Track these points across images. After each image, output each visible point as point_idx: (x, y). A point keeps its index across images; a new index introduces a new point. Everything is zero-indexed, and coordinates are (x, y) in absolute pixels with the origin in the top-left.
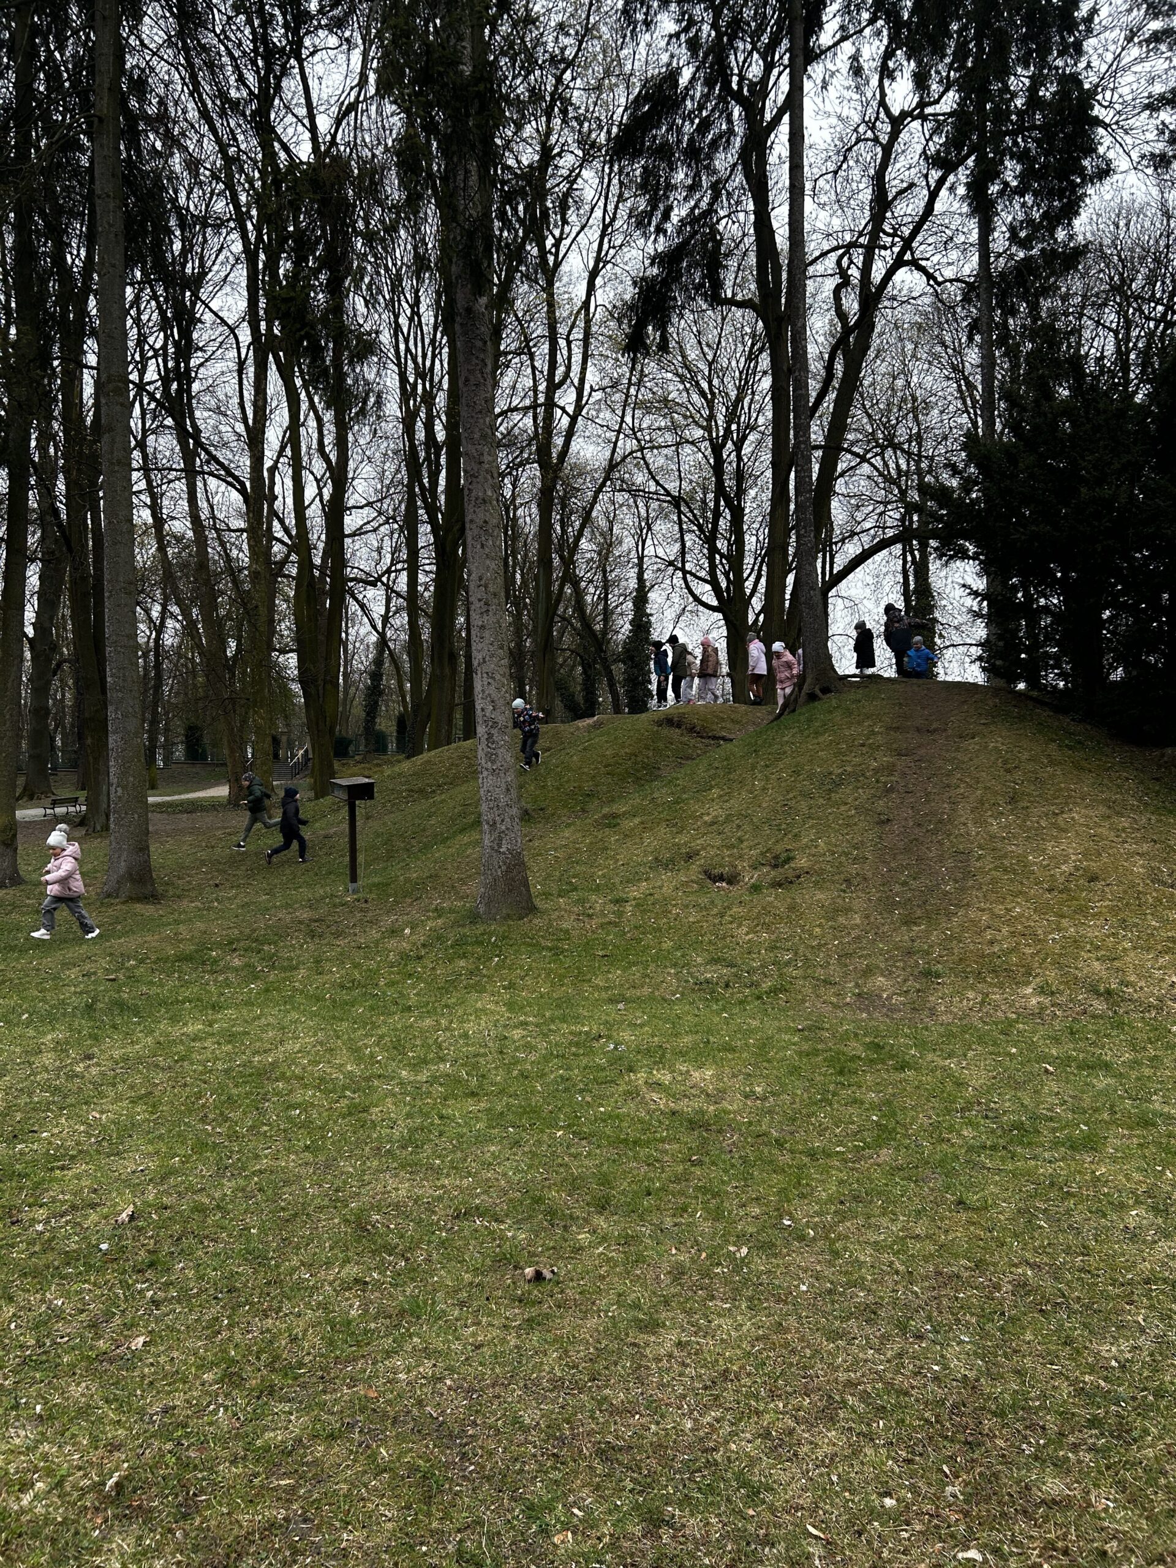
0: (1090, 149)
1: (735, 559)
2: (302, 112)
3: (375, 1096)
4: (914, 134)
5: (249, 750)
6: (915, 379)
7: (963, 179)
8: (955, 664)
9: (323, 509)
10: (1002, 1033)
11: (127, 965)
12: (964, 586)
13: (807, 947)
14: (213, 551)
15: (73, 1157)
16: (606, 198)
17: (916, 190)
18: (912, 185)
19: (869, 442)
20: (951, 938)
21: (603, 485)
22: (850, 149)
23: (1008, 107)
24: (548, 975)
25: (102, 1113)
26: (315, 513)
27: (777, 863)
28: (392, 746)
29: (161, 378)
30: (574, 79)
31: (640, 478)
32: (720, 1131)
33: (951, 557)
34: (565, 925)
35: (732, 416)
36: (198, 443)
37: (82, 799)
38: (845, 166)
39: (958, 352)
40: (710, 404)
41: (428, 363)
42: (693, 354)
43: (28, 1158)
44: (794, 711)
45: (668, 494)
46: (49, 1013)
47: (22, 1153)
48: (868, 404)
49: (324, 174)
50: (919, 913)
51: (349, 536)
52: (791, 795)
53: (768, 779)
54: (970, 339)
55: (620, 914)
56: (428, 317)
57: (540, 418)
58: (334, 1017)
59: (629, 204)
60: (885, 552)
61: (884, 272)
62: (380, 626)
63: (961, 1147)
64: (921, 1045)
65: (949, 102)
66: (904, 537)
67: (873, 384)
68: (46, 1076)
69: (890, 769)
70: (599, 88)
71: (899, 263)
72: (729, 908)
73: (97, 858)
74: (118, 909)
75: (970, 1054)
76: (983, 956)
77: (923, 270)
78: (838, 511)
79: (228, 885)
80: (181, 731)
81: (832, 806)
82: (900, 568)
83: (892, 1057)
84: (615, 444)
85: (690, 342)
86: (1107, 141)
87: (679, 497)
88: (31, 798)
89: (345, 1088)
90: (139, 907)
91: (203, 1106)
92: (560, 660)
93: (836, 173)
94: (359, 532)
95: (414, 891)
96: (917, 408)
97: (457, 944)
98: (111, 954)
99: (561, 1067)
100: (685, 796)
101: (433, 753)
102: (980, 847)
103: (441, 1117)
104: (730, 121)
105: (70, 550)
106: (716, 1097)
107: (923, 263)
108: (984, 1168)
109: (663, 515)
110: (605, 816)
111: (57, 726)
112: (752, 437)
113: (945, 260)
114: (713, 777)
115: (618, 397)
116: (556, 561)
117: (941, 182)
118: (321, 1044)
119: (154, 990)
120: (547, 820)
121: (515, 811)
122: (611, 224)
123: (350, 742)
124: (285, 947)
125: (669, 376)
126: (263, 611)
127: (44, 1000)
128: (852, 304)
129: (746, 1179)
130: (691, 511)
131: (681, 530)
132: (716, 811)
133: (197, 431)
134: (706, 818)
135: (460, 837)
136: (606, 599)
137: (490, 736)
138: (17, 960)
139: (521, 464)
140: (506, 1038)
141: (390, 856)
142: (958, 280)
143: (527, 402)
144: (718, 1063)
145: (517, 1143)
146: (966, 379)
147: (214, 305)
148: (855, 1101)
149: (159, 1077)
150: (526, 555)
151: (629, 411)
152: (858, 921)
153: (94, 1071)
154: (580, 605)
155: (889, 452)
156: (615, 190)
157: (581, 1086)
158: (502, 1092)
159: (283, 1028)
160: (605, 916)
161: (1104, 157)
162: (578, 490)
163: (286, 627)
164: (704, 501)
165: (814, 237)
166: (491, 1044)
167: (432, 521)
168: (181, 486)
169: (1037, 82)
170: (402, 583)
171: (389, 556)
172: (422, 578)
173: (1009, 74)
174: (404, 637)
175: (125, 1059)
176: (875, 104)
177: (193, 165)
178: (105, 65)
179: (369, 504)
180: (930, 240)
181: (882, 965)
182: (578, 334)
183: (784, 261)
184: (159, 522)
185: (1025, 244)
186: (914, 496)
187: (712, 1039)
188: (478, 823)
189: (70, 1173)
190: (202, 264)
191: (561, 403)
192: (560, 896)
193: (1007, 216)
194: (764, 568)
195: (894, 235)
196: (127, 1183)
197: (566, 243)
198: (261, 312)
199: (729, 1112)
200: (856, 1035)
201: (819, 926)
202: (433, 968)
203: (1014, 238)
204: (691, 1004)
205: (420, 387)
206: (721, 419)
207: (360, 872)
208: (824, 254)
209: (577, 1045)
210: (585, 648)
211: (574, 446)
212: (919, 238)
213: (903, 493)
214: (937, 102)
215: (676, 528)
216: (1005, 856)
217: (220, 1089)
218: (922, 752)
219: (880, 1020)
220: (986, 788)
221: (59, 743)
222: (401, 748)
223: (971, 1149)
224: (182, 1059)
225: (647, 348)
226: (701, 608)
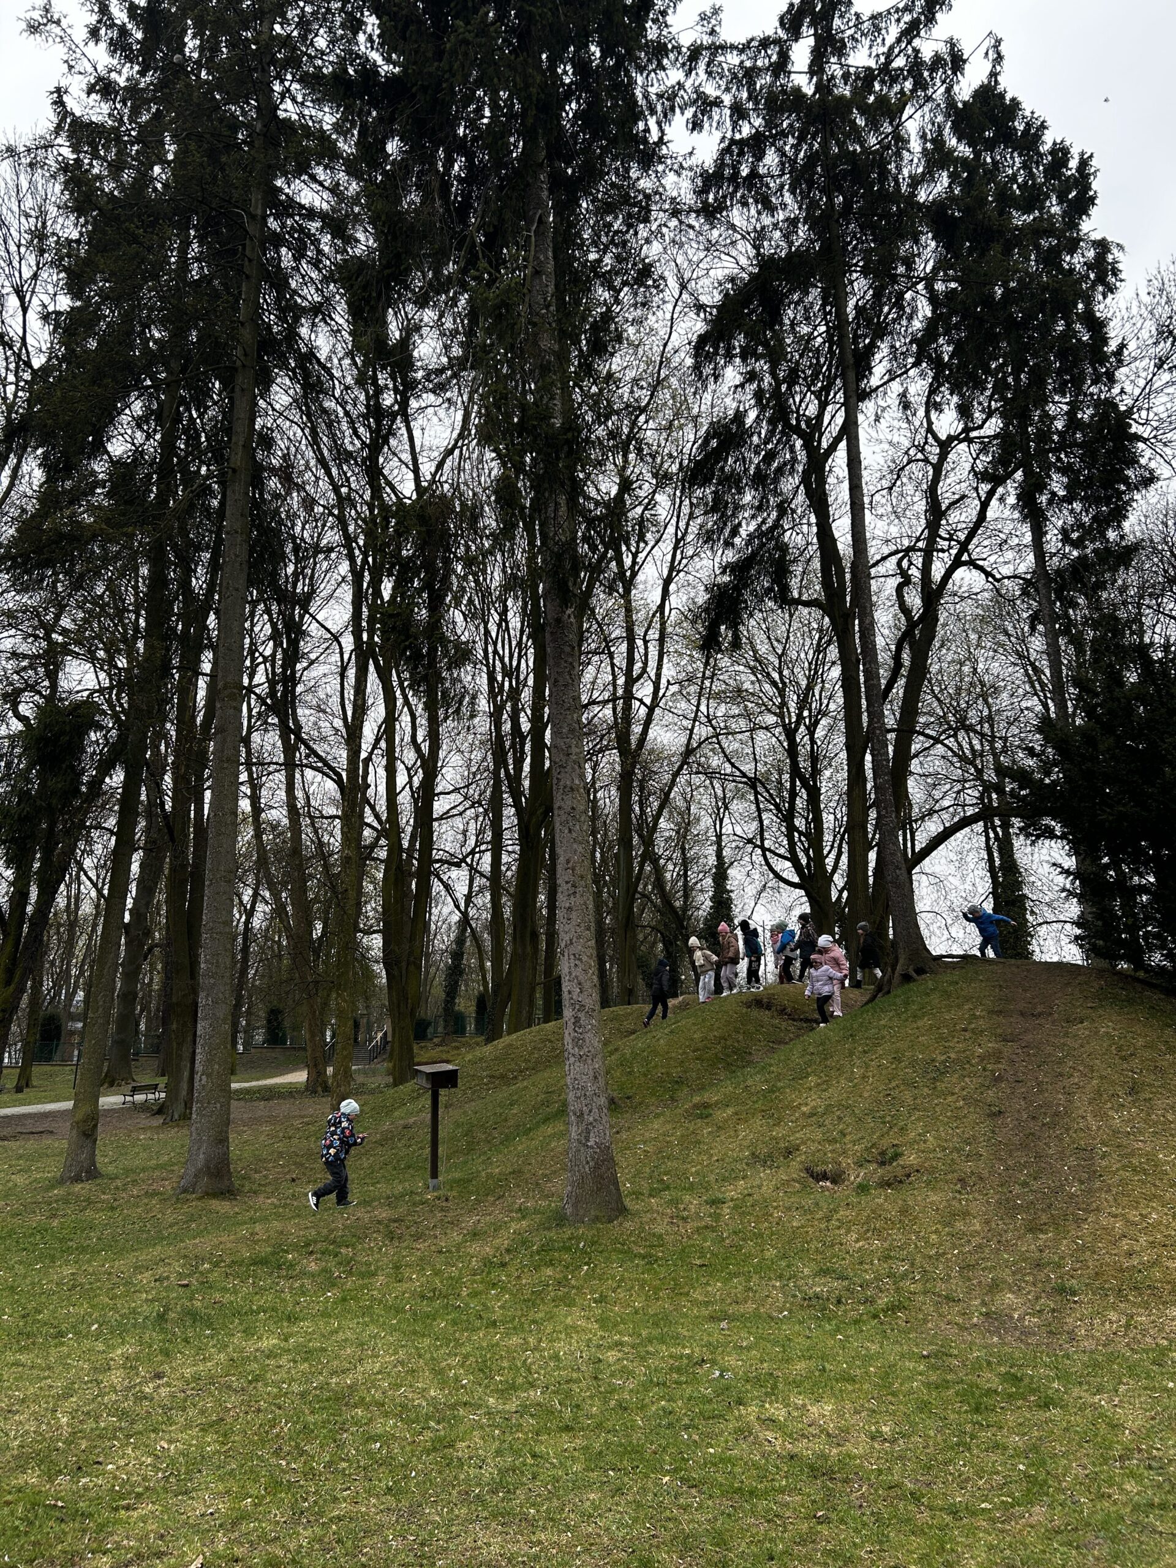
0: (1133, 461)
1: (815, 838)
2: (406, 457)
3: (462, 1428)
4: (962, 456)
5: (328, 1033)
6: (981, 666)
7: (1013, 492)
8: (1050, 942)
9: (413, 796)
10: (1154, 1363)
11: (201, 1268)
12: (1054, 864)
13: (924, 1256)
14: (307, 836)
15: (139, 1496)
16: (678, 517)
17: (967, 501)
18: (963, 497)
19: (941, 724)
20: (1083, 1248)
21: (681, 768)
22: (902, 469)
23: (1050, 428)
24: (642, 1287)
25: (170, 1442)
26: (405, 799)
27: (885, 1159)
28: (471, 1027)
29: (268, 680)
30: (647, 422)
31: (715, 761)
32: (846, 1481)
33: (1038, 837)
34: (659, 1230)
35: (803, 703)
36: (299, 738)
37: (161, 1086)
38: (899, 483)
39: (1023, 640)
40: (782, 693)
41: (515, 663)
42: (763, 648)
43: (92, 1494)
44: (889, 992)
45: (744, 775)
46: (120, 1324)
47: (86, 1488)
48: (937, 689)
49: (430, 510)
50: (1044, 1218)
51: (437, 819)
52: (894, 1084)
53: (867, 1066)
54: (1033, 629)
55: (717, 1217)
56: (515, 621)
57: (619, 709)
58: (415, 1333)
59: (699, 521)
60: (967, 830)
61: (943, 571)
62: (462, 907)
63: (1125, 1504)
64: (1064, 1376)
65: (994, 425)
66: (985, 815)
67: (940, 671)
68: (114, 1397)
69: (997, 1056)
70: (670, 427)
71: (957, 563)
72: (836, 1212)
73: (173, 1150)
74: (194, 1205)
75: (1122, 1388)
76: (1122, 1270)
77: (981, 569)
78: (915, 789)
79: (305, 1179)
80: (262, 1014)
81: (938, 1097)
82: (983, 845)
83: (1033, 1391)
84: (692, 731)
85: (760, 640)
86: (1148, 453)
87: (755, 778)
88: (111, 1085)
89: (428, 1418)
90: (215, 1204)
91: (277, 1436)
92: (641, 937)
93: (890, 489)
94: (446, 816)
95: (496, 1189)
96: (987, 692)
97: (542, 1249)
98: (185, 1256)
99: (663, 1398)
100: (780, 1084)
101: (514, 1036)
102: (1104, 1143)
103: (534, 1456)
104: (792, 450)
105: (172, 840)
106: (839, 1437)
107: (980, 563)
108: (1155, 1531)
109: (740, 795)
110: (696, 1106)
111: (142, 1011)
112: (824, 722)
113: (1001, 559)
114: (809, 1064)
115: (693, 689)
116: (636, 840)
117: (991, 494)
118: (402, 1363)
119: (228, 1297)
120: (635, 1109)
121: (603, 1101)
122: (683, 538)
123: (429, 1024)
124: (363, 1250)
125: (741, 668)
126: (352, 894)
127: (114, 1309)
128: (914, 600)
129: (881, 1543)
130: (768, 791)
131: (758, 809)
132: (814, 1101)
133: (299, 727)
134: (804, 1109)
135: (543, 1128)
136: (686, 875)
137: (577, 1020)
138: (89, 1262)
139: (601, 751)
140: (600, 1361)
141: (470, 1149)
142: (1015, 577)
143: (606, 695)
144: (839, 1397)
145: (618, 1491)
146: (1032, 664)
147: (319, 617)
148: (997, 1446)
149: (230, 1402)
150: (606, 834)
151: (704, 701)
152: (978, 1227)
153: (164, 1392)
154: (659, 883)
155: (961, 734)
156: (686, 510)
157: (686, 1421)
158: (599, 1426)
159: (362, 1344)
160: (702, 1218)
161: (1145, 468)
162: (656, 773)
163: (372, 909)
164: (779, 782)
165: (874, 543)
166: (584, 1368)
167: (517, 804)
168: (281, 777)
169: (1074, 407)
170: (486, 862)
171: (473, 838)
172: (505, 858)
173: (1047, 402)
174: (486, 915)
175: (196, 1378)
176: (923, 431)
177: (309, 503)
178: (240, 428)
179: (456, 790)
180: (986, 543)
181: (1010, 1280)
182: (654, 634)
183: (847, 565)
184: (257, 809)
185: (1077, 544)
186: (990, 776)
187: (827, 1366)
188: (563, 1111)
189: (135, 1514)
190: (311, 585)
191: (639, 695)
192: (650, 1195)
193: (1057, 521)
194: (844, 845)
195: (950, 539)
196: (195, 1528)
197: (642, 556)
198: (364, 624)
199: (855, 1457)
200: (989, 1363)
201: (936, 1232)
202: (519, 1277)
203: (1066, 539)
204: (800, 1323)
205: (507, 684)
206: (793, 706)
207: (442, 1168)
208: (884, 559)
209: (679, 1371)
210: (665, 925)
211: (651, 734)
212: (975, 541)
213: (980, 772)
214: (981, 427)
215: (753, 807)
216: (1132, 1154)
217: (296, 1417)
218: (1029, 1037)
219: (1014, 1348)
220: (1101, 1077)
221: (142, 1027)
222: (480, 1030)
223: (1136, 1508)
224: (256, 1379)
225: (719, 644)
226: (782, 885)
